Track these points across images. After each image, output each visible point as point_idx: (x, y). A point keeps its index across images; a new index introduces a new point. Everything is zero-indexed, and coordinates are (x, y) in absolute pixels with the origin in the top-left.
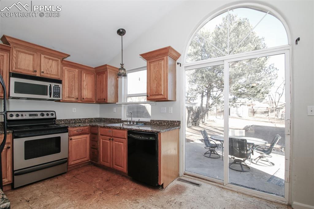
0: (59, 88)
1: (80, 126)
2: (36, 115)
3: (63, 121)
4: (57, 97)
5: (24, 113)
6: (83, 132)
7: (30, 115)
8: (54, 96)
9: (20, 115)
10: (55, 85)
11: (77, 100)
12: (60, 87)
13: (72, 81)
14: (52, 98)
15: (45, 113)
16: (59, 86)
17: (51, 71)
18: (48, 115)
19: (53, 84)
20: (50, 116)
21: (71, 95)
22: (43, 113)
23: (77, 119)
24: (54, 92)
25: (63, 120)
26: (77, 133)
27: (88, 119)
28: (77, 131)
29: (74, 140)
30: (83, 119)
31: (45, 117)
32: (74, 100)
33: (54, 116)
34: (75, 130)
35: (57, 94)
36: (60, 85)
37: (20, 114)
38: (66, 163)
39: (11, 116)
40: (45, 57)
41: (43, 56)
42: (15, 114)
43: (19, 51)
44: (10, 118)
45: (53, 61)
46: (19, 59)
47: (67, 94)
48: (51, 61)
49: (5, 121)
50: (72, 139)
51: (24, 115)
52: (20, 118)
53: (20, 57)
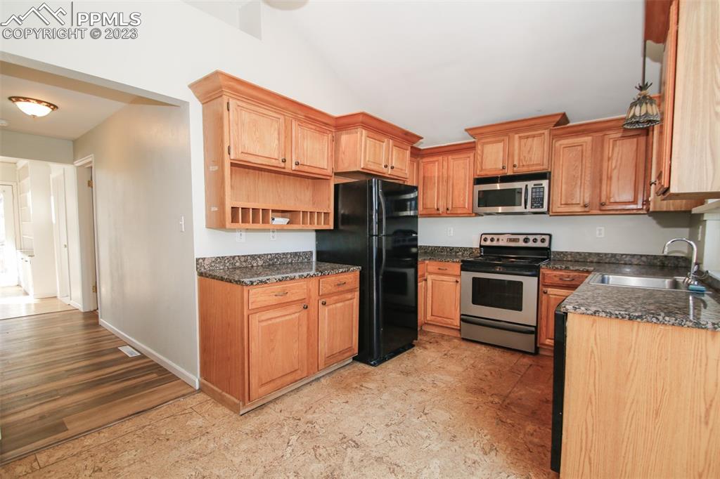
0: (542, 190)
1: (567, 268)
2: (517, 240)
3: (569, 256)
4: (539, 207)
5: (501, 237)
6: (573, 283)
7: (511, 240)
8: (532, 205)
9: (496, 240)
10: (535, 185)
11: (587, 209)
12: (543, 188)
13: (577, 166)
14: (529, 209)
15: (531, 238)
16: (542, 184)
17: (530, 158)
18: (535, 241)
19: (531, 184)
20: (539, 244)
21: (572, 199)
22: (529, 237)
23: (606, 254)
24: (532, 198)
25: (571, 253)
26: (560, 282)
27: (641, 256)
28: (561, 279)
29: (554, 296)
30: (622, 255)
31: (531, 244)
32: (578, 209)
33: (546, 245)
34: (555, 276)
35: (538, 201)
36: (545, 183)
37: (495, 237)
38: (533, 336)
39: (485, 240)
40: (520, 137)
41: (517, 136)
42: (489, 237)
43: (484, 143)
44: (483, 243)
45: (535, 138)
46: (484, 156)
47: (563, 198)
48: (530, 140)
49: (481, 246)
50: (548, 293)
51: (500, 240)
52: (495, 244)
53: (485, 152)
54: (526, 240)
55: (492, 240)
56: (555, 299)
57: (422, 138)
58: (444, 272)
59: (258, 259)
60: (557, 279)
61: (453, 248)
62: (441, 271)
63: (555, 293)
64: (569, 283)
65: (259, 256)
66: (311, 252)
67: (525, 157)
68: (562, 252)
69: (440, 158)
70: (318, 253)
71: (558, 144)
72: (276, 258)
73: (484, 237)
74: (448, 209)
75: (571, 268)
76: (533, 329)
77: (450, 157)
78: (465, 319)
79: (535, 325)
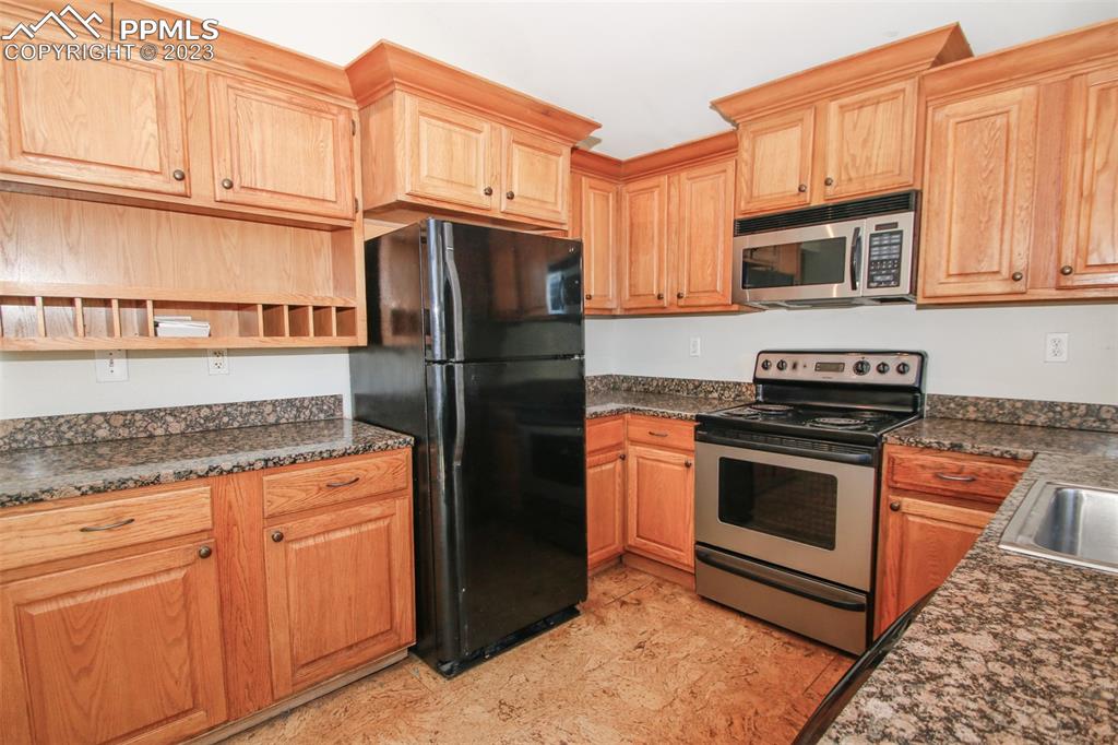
0: (896, 238)
1: (956, 447)
2: (838, 367)
3: (971, 409)
4: (887, 284)
5: (801, 359)
6: (973, 488)
7: (821, 367)
8: (871, 279)
9: (790, 365)
10: (878, 227)
11: (1019, 286)
12: (901, 232)
13: (992, 171)
14: (862, 290)
16: (896, 225)
17: (868, 159)
18: (882, 369)
19: (868, 226)
20: (892, 378)
21: (979, 262)
22: (870, 359)
23: (1070, 406)
24: (870, 263)
25: (976, 402)
26: (935, 484)
28: (936, 476)
29: (918, 520)
31: (872, 377)
32: (995, 287)
33: (909, 379)
34: (923, 466)
35: (884, 270)
36: (905, 220)
37: (789, 360)
38: (863, 615)
39: (766, 366)
40: (841, 107)
41: (834, 106)
42: (774, 359)
43: (756, 134)
44: (763, 374)
45: (881, 106)
46: (758, 165)
47: (954, 260)
48: (867, 111)
49: (756, 381)
50: (904, 509)
51: (800, 367)
52: (787, 375)
53: (759, 153)
54: (860, 368)
55: (781, 366)
56: (922, 526)
57: (598, 126)
58: (659, 440)
59: (170, 419)
60: (927, 475)
61: (701, 382)
62: (655, 439)
63: (921, 511)
64: (961, 488)
65: (172, 412)
66: (338, 400)
67: (854, 158)
68: (952, 399)
69: (664, 179)
70: (359, 400)
71: (940, 116)
72: (228, 414)
73: (763, 358)
74: (679, 296)
75: (968, 446)
76: (863, 599)
77: (684, 175)
78: (707, 555)
79: (868, 590)
